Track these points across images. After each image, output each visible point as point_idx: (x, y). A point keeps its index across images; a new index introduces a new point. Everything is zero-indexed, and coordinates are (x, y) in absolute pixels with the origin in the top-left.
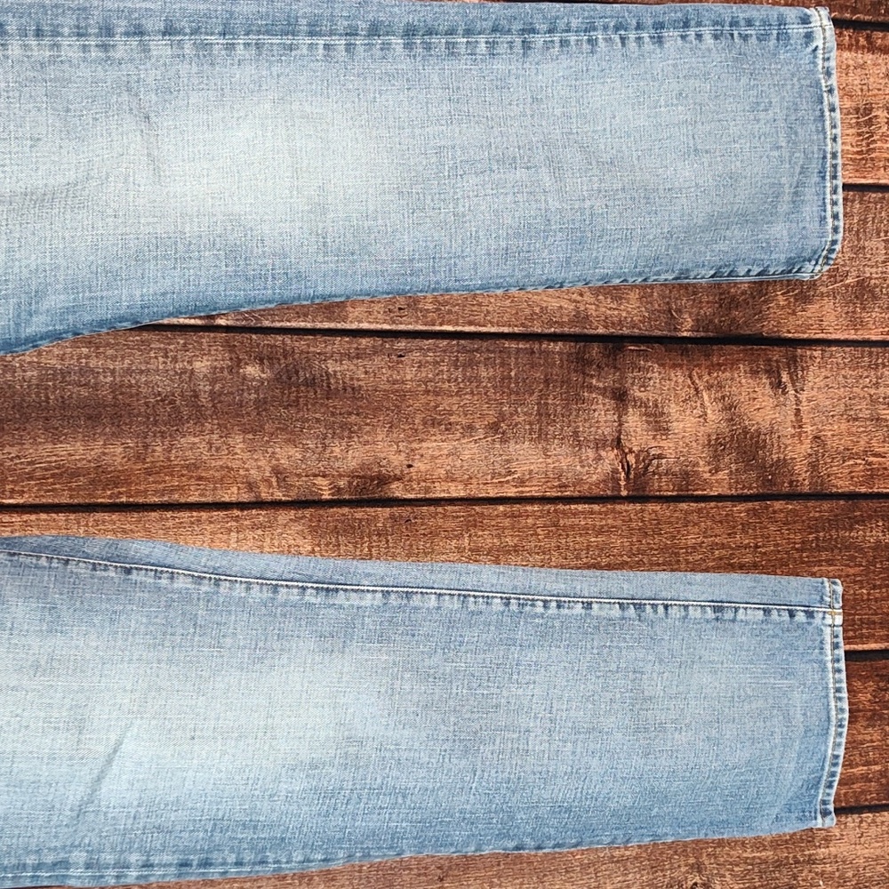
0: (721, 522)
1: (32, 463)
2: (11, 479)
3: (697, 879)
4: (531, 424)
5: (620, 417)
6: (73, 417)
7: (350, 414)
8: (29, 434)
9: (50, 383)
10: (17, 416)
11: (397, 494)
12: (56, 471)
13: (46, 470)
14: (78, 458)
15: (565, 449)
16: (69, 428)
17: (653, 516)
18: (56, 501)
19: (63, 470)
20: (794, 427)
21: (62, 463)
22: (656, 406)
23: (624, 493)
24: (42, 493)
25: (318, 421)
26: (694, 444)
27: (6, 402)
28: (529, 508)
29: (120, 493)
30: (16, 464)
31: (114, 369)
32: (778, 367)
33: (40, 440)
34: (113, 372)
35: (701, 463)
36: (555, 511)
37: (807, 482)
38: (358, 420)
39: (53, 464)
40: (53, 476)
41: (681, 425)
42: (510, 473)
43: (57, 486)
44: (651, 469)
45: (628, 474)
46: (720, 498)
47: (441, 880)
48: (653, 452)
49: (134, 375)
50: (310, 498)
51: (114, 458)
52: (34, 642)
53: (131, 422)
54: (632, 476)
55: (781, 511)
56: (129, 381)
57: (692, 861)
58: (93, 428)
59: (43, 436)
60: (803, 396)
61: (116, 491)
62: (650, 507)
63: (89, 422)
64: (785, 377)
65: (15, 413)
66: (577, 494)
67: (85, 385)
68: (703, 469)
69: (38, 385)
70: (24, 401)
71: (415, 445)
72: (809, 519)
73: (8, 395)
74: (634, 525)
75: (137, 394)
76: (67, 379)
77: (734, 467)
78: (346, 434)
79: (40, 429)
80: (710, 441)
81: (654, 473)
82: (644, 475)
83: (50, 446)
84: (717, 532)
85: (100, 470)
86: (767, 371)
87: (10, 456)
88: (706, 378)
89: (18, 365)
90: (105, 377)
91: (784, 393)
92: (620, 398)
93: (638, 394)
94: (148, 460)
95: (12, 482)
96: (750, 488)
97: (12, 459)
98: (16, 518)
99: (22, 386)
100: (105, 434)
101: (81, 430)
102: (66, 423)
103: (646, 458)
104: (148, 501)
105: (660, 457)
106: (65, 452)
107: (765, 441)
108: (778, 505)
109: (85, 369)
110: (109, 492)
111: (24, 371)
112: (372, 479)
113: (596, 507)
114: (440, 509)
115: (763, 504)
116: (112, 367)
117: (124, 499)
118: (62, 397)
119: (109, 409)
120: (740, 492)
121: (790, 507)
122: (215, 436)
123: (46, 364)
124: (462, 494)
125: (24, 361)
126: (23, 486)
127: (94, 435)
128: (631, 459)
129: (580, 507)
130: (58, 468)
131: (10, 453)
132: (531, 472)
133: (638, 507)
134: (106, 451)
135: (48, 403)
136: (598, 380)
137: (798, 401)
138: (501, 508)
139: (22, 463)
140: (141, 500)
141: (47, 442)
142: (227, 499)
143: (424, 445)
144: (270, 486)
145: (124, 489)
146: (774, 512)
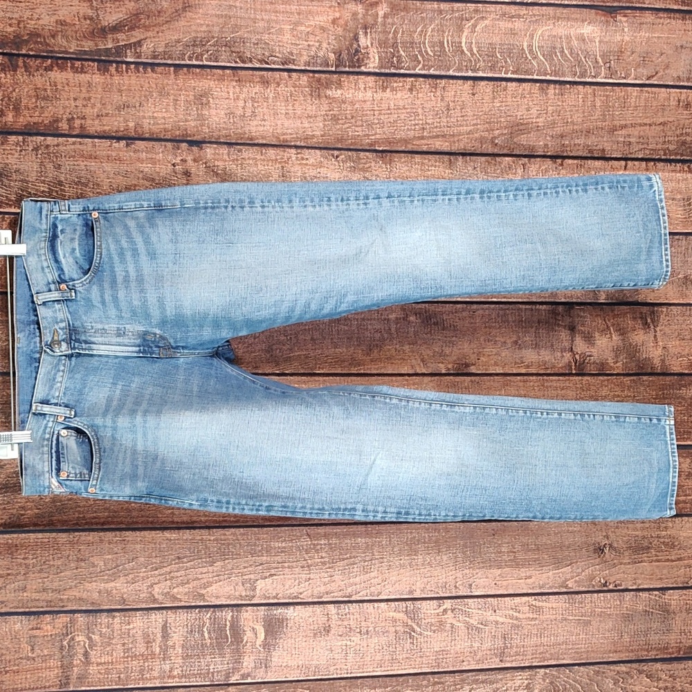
0: (618, 385)
1: (327, 356)
3: (606, 542)
4: (532, 341)
5: (572, 338)
6: (342, 338)
7: (453, 337)
8: (325, 345)
10: (321, 338)
11: (474, 371)
13: (332, 359)
14: (344, 354)
15: (547, 352)
16: (340, 343)
17: (587, 382)
18: (336, 372)
19: (339, 359)
20: (653, 343)
21: (338, 356)
22: (589, 333)
23: (574, 372)
24: (331, 369)
25: (439, 339)
26: (606, 351)
28: (531, 378)
30: (321, 357)
32: (646, 316)
33: (329, 347)
34: (357, 320)
35: (610, 359)
36: (543, 379)
37: (659, 368)
38: (457, 339)
39: (335, 357)
40: (335, 361)
41: (600, 342)
42: (523, 363)
43: (336, 366)
44: (586, 361)
45: (576, 363)
46: (618, 375)
47: (494, 535)
48: (587, 354)
50: (437, 372)
51: (358, 355)
52: (341, 421)
54: (577, 364)
55: (646, 381)
57: (604, 534)
58: (350, 342)
59: (331, 346)
60: (658, 329)
61: (359, 368)
62: (586, 378)
63: (348, 340)
64: (649, 320)
66: (552, 372)
67: (346, 325)
68: (610, 361)
71: (481, 350)
72: (660, 385)
74: (578, 386)
75: (367, 329)
77: (625, 361)
78: (451, 345)
79: (329, 343)
80: (614, 349)
81: (588, 363)
82: (583, 363)
83: (333, 350)
84: (616, 390)
85: (353, 359)
86: (641, 318)
88: (612, 321)
91: (649, 327)
92: (572, 329)
93: (580, 328)
95: (319, 364)
96: (632, 370)
98: (321, 378)
99: (322, 326)
100: (354, 345)
101: (345, 343)
103: (583, 355)
104: (372, 372)
105: (590, 356)
106: (339, 352)
107: (640, 349)
108: (645, 378)
110: (356, 369)
112: (462, 364)
113: (561, 378)
114: (492, 378)
115: (638, 377)
117: (362, 372)
118: (338, 330)
120: (627, 372)
121: (651, 379)
122: (398, 346)
124: (502, 372)
126: (323, 366)
127: (350, 345)
128: (577, 357)
129: (554, 378)
130: (337, 359)
132: (532, 362)
133: (580, 378)
134: (355, 352)
136: (562, 322)
137: (656, 331)
138: (519, 378)
139: (323, 356)
140: (369, 372)
141: (332, 348)
142: (403, 372)
143: (485, 350)
144: (420, 367)
145: (362, 368)
146: (643, 381)
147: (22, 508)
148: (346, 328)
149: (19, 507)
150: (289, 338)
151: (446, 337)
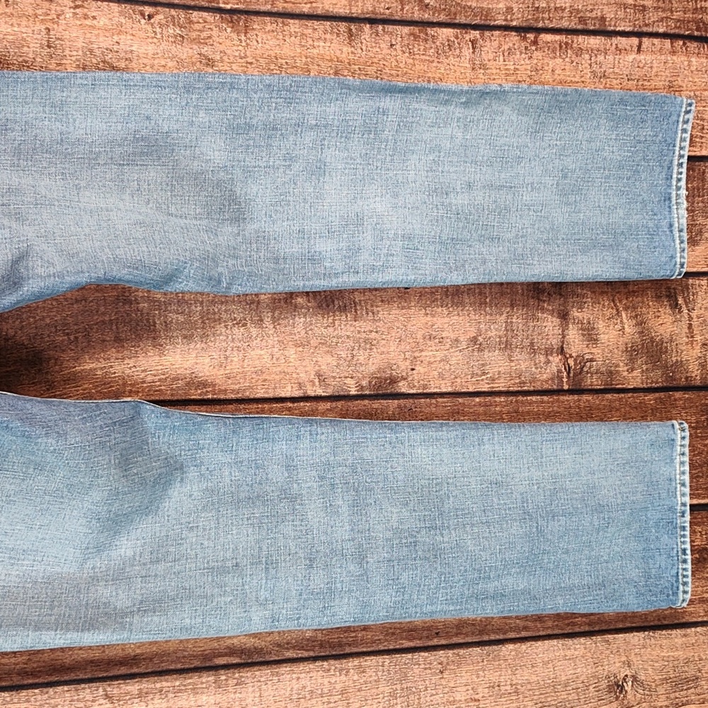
0: (636, 408)
1: (144, 371)
2: (129, 383)
3: (628, 672)
4: (500, 337)
5: (563, 331)
6: (173, 337)
7: (371, 331)
8: (142, 349)
9: (157, 312)
10: (133, 336)
11: (403, 390)
12: (162, 377)
13: (155, 376)
14: (177, 366)
15: (524, 356)
16: (171, 345)
17: (587, 404)
18: (162, 398)
19: (167, 376)
20: (688, 337)
21: (166, 370)
22: (589, 323)
23: (566, 387)
24: (152, 393)
25: (348, 337)
26: (616, 351)
27: (125, 326)
28: (497, 399)
29: (207, 391)
30: (133, 372)
31: (202, 301)
32: (675, 293)
33: (149, 354)
35: (621, 364)
36: (516, 401)
37: (698, 378)
38: (377, 336)
39: (160, 372)
40: (160, 380)
41: (607, 337)
42: (484, 374)
43: (163, 388)
44: (585, 369)
45: (569, 373)
46: (635, 390)
47: (442, 672)
48: (587, 357)
49: (216, 305)
50: (342, 393)
51: (204, 366)
53: (215, 339)
54: (571, 375)
55: (680, 399)
56: (213, 309)
57: (624, 659)
58: (188, 344)
59: (152, 351)
60: (694, 314)
61: (204, 390)
62: (585, 397)
63: (185, 340)
64: (681, 301)
65: (131, 335)
66: (532, 388)
67: (182, 313)
68: (622, 368)
69: (148, 313)
70: (138, 325)
71: (417, 354)
72: (701, 405)
73: (127, 321)
74: (572, 411)
75: (219, 320)
76: (169, 308)
77: (644, 367)
78: (368, 346)
79: (149, 346)
80: (627, 348)
81: (587, 373)
82: (580, 373)
83: (157, 358)
84: (633, 415)
85: (194, 375)
86: (667, 296)
87: (129, 366)
88: (624, 302)
89: (133, 299)
90: (196, 307)
91: (680, 312)
92: (564, 316)
93: (576, 314)
94: (227, 368)
95: (130, 384)
96: (657, 383)
97: (130, 368)
99: (136, 315)
100: (196, 349)
101: (179, 346)
102: (168, 341)
103: (582, 361)
104: (227, 397)
105: (591, 360)
106: (168, 363)
107: (666, 347)
108: (678, 395)
109: (182, 301)
110: (199, 391)
111: (138, 303)
112: (386, 380)
113: (545, 398)
114: (434, 401)
115: (667, 394)
116: (201, 300)
117: (210, 396)
118: (165, 322)
119: (199, 330)
120: (649, 385)
121: (687, 396)
122: (276, 350)
123: (153, 298)
124: (450, 389)
125: (138, 296)
126: (138, 388)
127: (189, 349)
128: (571, 362)
129: (534, 398)
130: (164, 375)
131: (128, 364)
132: (499, 372)
133: (576, 397)
134: (198, 361)
135: (155, 327)
136: (549, 305)
137: (690, 318)
138: (477, 400)
139: (137, 371)
140: (222, 397)
141: (155, 355)
142: (283, 395)
143: (424, 354)
144: (314, 385)
145: (211, 389)
146: (675, 400)
148: (181, 318)
150: (72, 337)
151: (359, 332)
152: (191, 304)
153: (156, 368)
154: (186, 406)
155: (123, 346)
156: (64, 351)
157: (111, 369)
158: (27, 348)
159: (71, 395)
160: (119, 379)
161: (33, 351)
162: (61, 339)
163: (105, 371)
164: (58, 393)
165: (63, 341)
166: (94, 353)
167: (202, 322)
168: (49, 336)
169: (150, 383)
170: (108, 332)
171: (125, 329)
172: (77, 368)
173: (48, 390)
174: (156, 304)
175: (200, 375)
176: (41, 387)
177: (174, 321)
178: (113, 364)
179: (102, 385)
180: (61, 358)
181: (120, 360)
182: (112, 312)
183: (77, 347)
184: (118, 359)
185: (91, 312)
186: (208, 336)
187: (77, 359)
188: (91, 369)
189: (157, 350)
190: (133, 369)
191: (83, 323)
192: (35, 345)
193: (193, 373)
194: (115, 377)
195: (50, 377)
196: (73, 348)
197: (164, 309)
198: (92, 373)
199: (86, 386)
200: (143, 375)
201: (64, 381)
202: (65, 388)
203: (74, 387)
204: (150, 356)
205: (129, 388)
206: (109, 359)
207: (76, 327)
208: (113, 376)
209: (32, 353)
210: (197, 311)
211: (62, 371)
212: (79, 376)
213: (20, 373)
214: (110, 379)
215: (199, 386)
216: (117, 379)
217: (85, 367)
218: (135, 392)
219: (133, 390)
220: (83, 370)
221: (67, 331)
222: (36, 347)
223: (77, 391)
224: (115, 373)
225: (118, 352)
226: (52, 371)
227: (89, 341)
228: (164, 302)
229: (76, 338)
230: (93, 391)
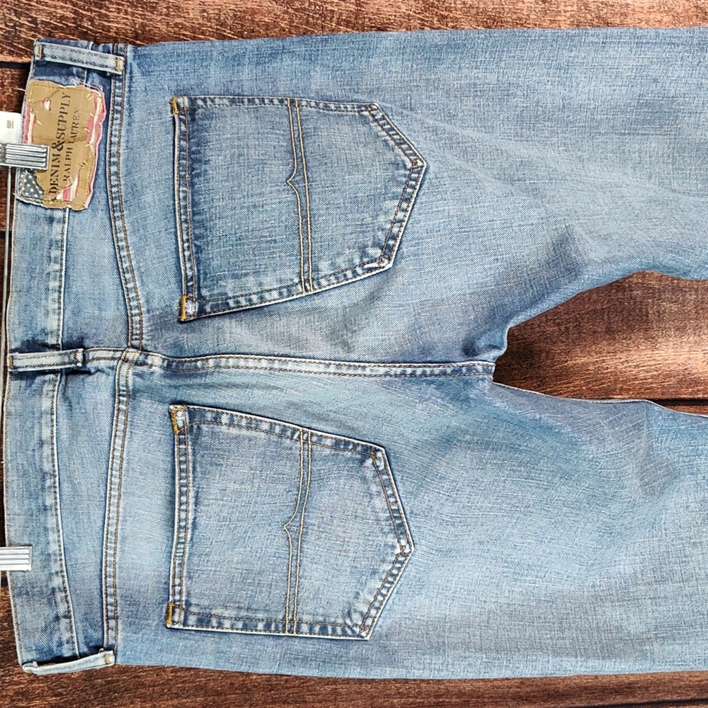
147: (23, 694)
148: (675, 308)
149: (17, 693)
150: (563, 328)
152: (685, 292)
153: (649, 363)
154: (675, 406)
155: (614, 339)
156: (554, 343)
157: (603, 364)
158: (517, 340)
159: (562, 392)
160: (611, 375)
161: (524, 343)
162: (551, 329)
163: (597, 366)
164: (548, 390)
165: (553, 332)
166: (585, 346)
167: (696, 312)
168: (539, 326)
169: (642, 380)
170: (600, 322)
171: (617, 319)
172: (569, 362)
173: (539, 386)
174: (650, 291)
175: (693, 372)
176: (532, 383)
177: (667, 311)
178: (605, 358)
179: (594, 381)
180: (553, 351)
181: (611, 354)
182: (605, 300)
183: (568, 339)
184: (609, 353)
185: (583, 300)
186: (701, 327)
187: (569, 352)
188: (583, 364)
189: (649, 343)
190: (626, 365)
191: (574, 312)
192: (526, 336)
193: (686, 369)
194: (607, 373)
195: (542, 373)
196: (564, 340)
197: (658, 297)
198: (584, 368)
199: (577, 383)
200: (636, 370)
201: (556, 377)
202: (556, 385)
203: (565, 383)
204: (642, 350)
205: (621, 385)
206: (600, 353)
207: (566, 316)
208: (605, 371)
209: (522, 345)
210: (691, 300)
211: (554, 366)
212: (571, 372)
213: (512, 367)
214: (602, 375)
215: (690, 384)
216: (609, 375)
217: (577, 361)
218: (625, 389)
219: (624, 387)
220: (575, 365)
221: (557, 321)
222: (526, 338)
223: (568, 388)
224: (607, 368)
225: (609, 344)
226: (544, 366)
227: (580, 333)
228: (659, 289)
229: (567, 328)
230: (584, 388)
